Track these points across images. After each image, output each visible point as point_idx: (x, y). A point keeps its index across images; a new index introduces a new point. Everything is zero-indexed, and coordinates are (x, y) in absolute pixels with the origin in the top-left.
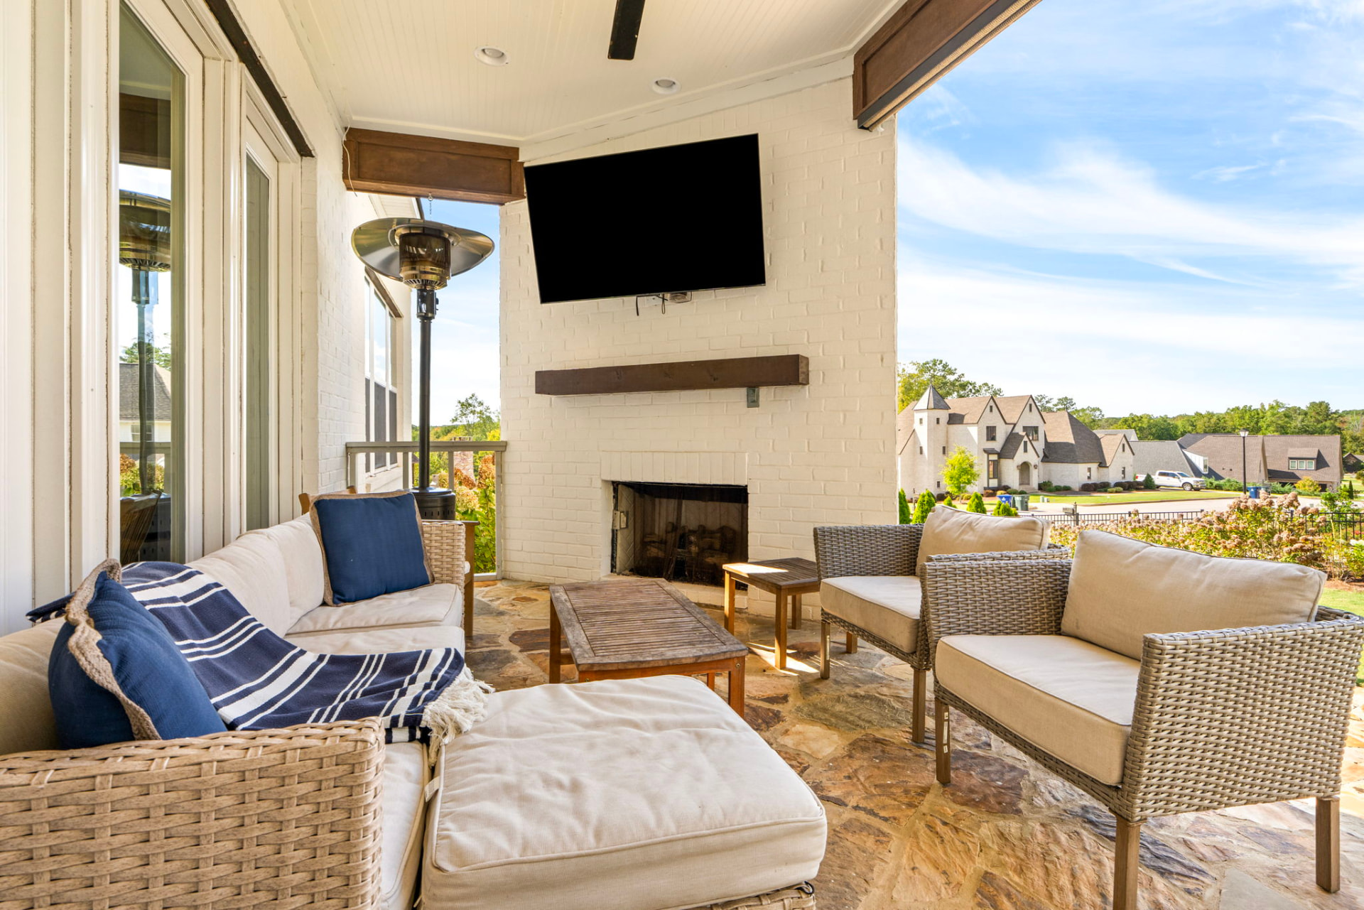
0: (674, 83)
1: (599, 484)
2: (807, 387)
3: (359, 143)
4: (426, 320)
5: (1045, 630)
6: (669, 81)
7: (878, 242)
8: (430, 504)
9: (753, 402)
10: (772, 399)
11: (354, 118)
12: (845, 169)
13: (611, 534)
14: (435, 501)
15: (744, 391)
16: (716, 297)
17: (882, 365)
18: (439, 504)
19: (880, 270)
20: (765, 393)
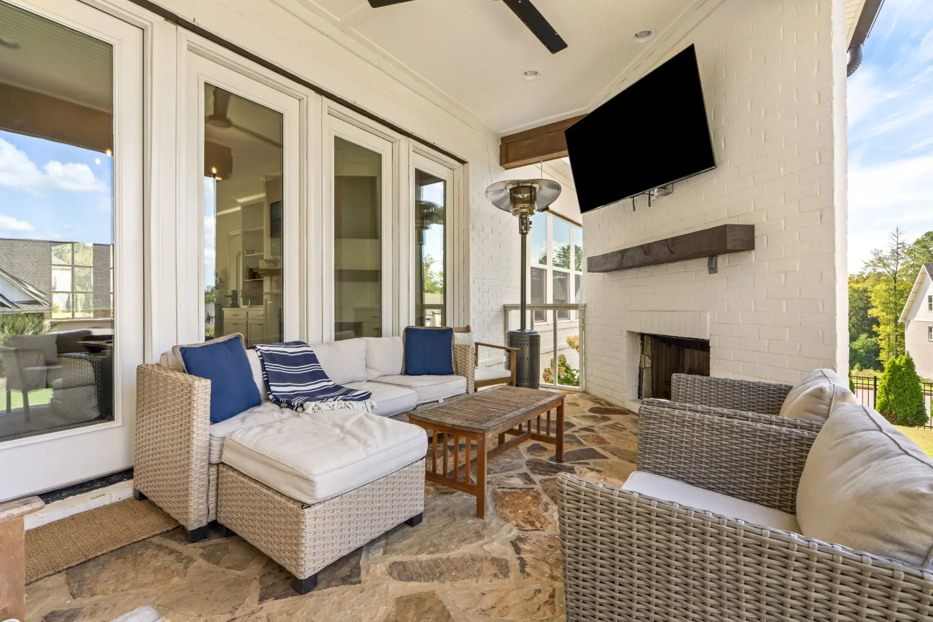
0: (650, 32)
1: (625, 334)
2: (753, 252)
3: (507, 144)
4: (524, 235)
5: (763, 500)
6: (647, 31)
7: (816, 96)
8: (521, 339)
9: (713, 269)
10: (727, 265)
11: (502, 132)
12: (783, 37)
13: (638, 371)
14: (526, 337)
15: (705, 261)
16: (688, 184)
17: (821, 222)
18: (528, 339)
19: (818, 124)
20: (722, 261)
